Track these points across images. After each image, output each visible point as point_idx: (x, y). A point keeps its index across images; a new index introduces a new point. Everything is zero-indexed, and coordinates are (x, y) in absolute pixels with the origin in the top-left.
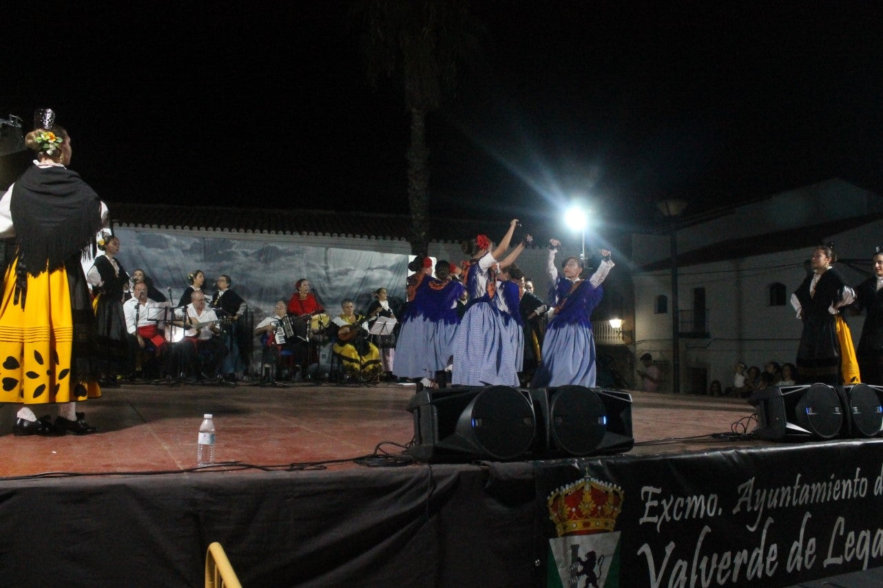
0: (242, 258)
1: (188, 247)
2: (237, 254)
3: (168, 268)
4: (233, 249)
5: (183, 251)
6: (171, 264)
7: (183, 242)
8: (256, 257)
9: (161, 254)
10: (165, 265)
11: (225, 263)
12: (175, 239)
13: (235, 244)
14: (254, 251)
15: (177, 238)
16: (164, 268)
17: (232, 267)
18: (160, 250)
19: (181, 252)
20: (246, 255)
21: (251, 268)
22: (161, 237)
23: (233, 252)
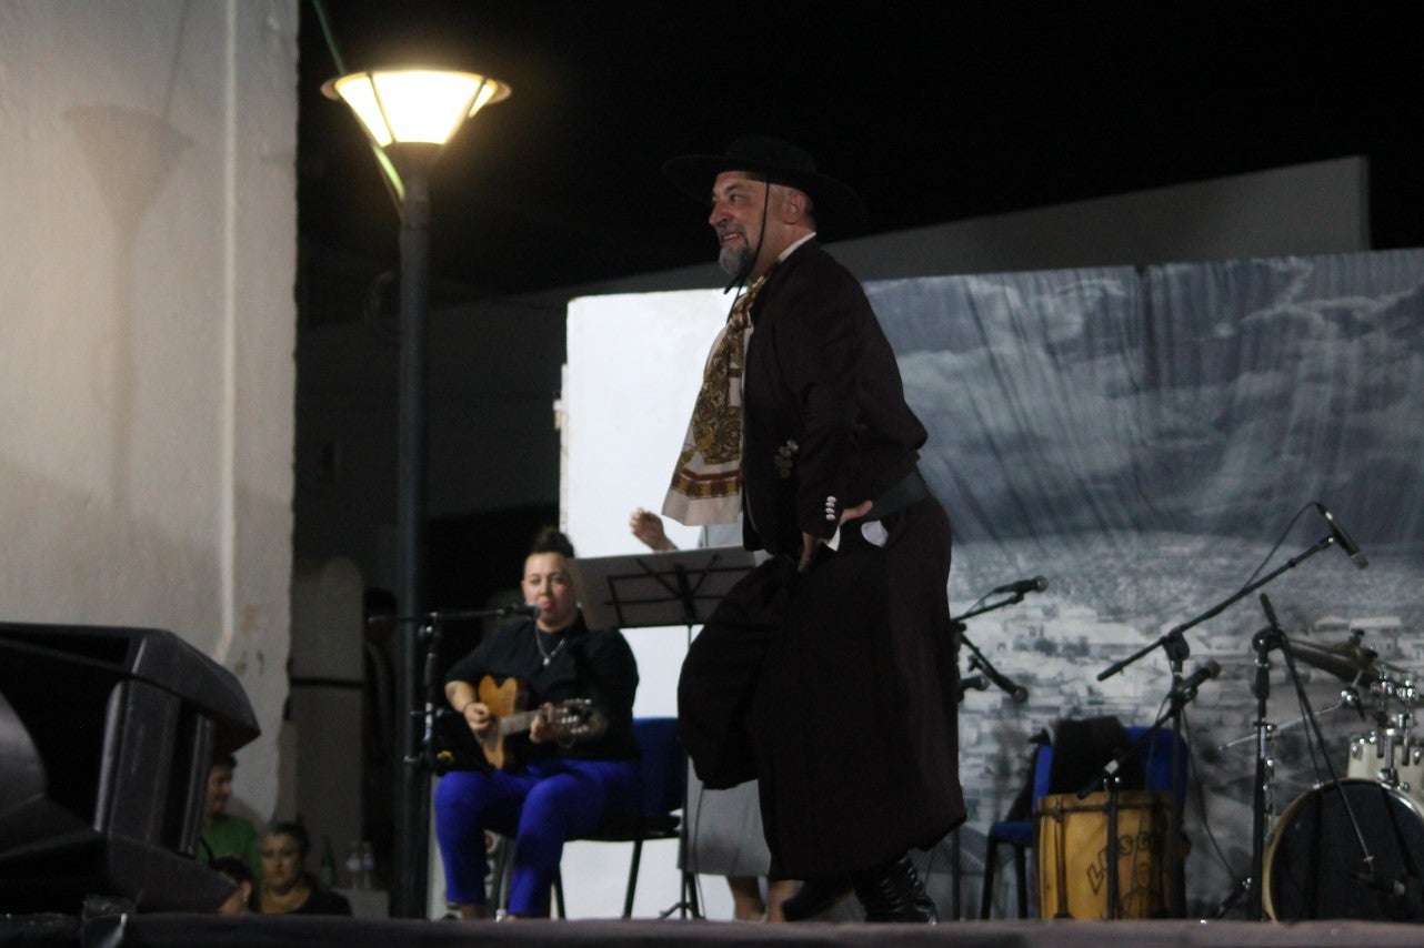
0: (1330, 348)
1: (1075, 324)
2: (1303, 328)
3: (990, 445)
4: (1285, 306)
5: (1051, 350)
6: (999, 420)
7: (1051, 304)
8: (1398, 334)
9: (957, 375)
10: (975, 428)
11: (1252, 384)
12: (1012, 294)
13: (1288, 277)
14: (1388, 300)
15: (1020, 287)
16: (971, 447)
17: (1282, 401)
18: (949, 359)
19: (1041, 354)
20: (1348, 324)
21: (1375, 397)
22: (950, 293)
23: (1285, 321)
